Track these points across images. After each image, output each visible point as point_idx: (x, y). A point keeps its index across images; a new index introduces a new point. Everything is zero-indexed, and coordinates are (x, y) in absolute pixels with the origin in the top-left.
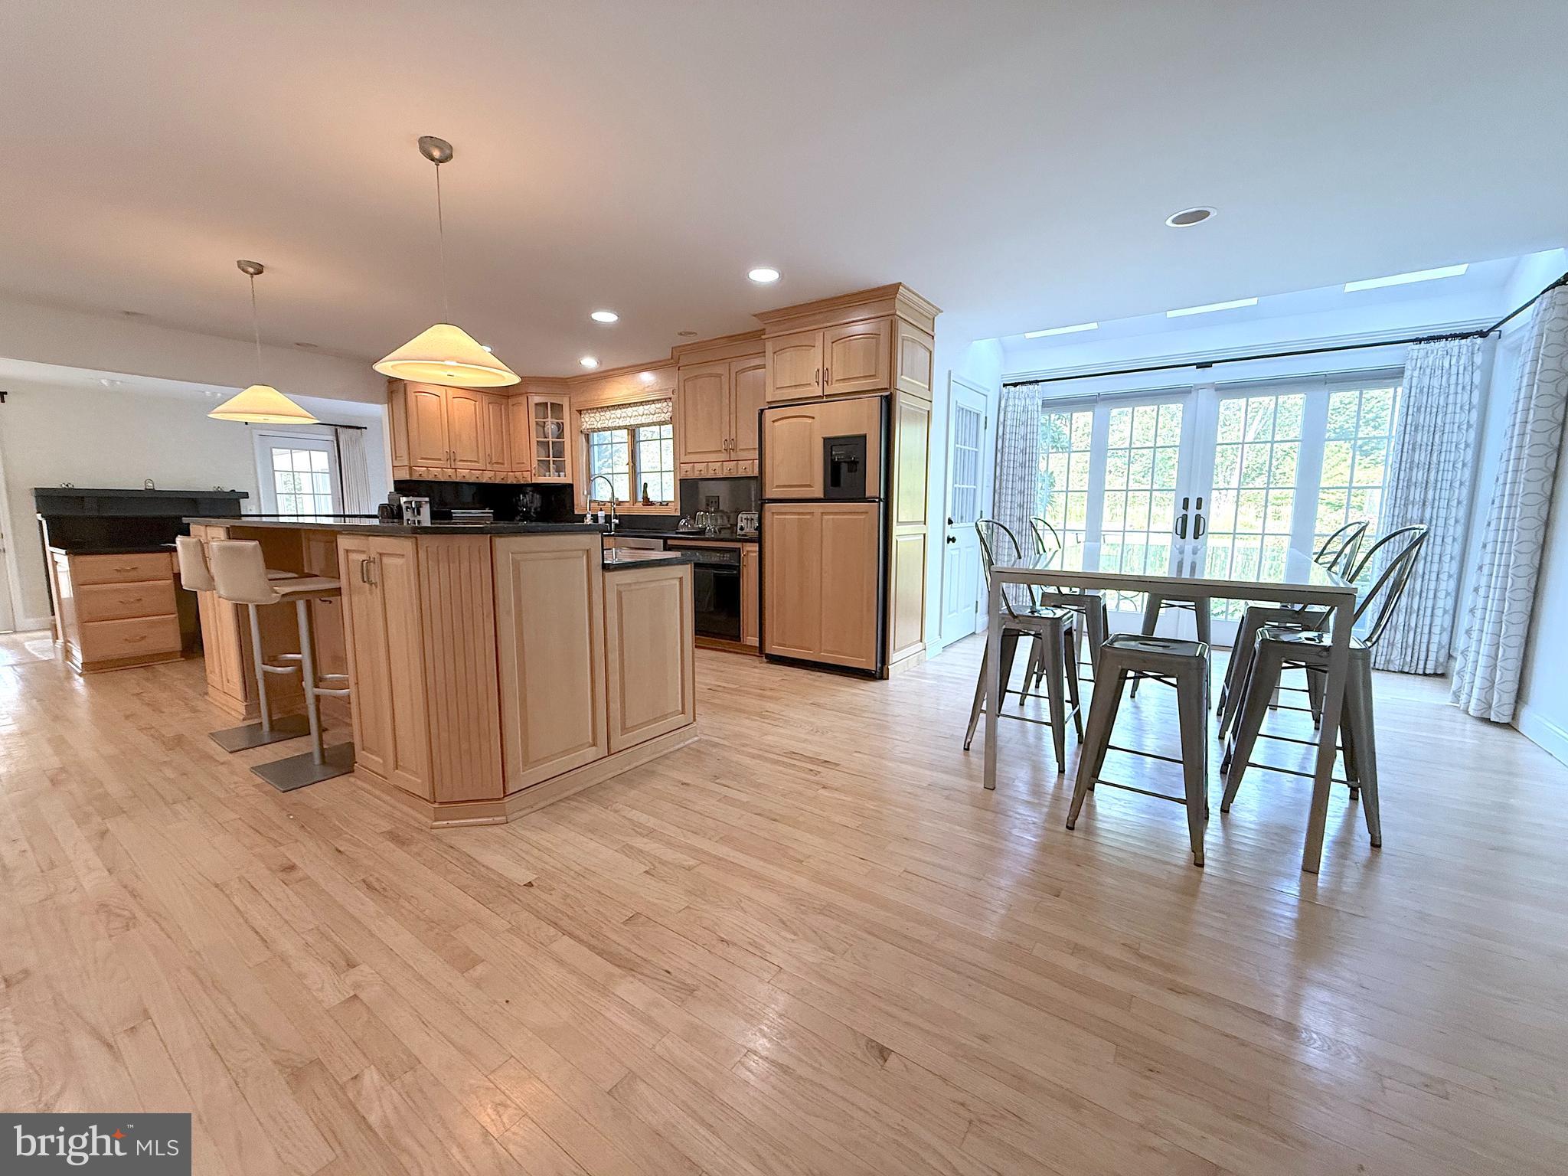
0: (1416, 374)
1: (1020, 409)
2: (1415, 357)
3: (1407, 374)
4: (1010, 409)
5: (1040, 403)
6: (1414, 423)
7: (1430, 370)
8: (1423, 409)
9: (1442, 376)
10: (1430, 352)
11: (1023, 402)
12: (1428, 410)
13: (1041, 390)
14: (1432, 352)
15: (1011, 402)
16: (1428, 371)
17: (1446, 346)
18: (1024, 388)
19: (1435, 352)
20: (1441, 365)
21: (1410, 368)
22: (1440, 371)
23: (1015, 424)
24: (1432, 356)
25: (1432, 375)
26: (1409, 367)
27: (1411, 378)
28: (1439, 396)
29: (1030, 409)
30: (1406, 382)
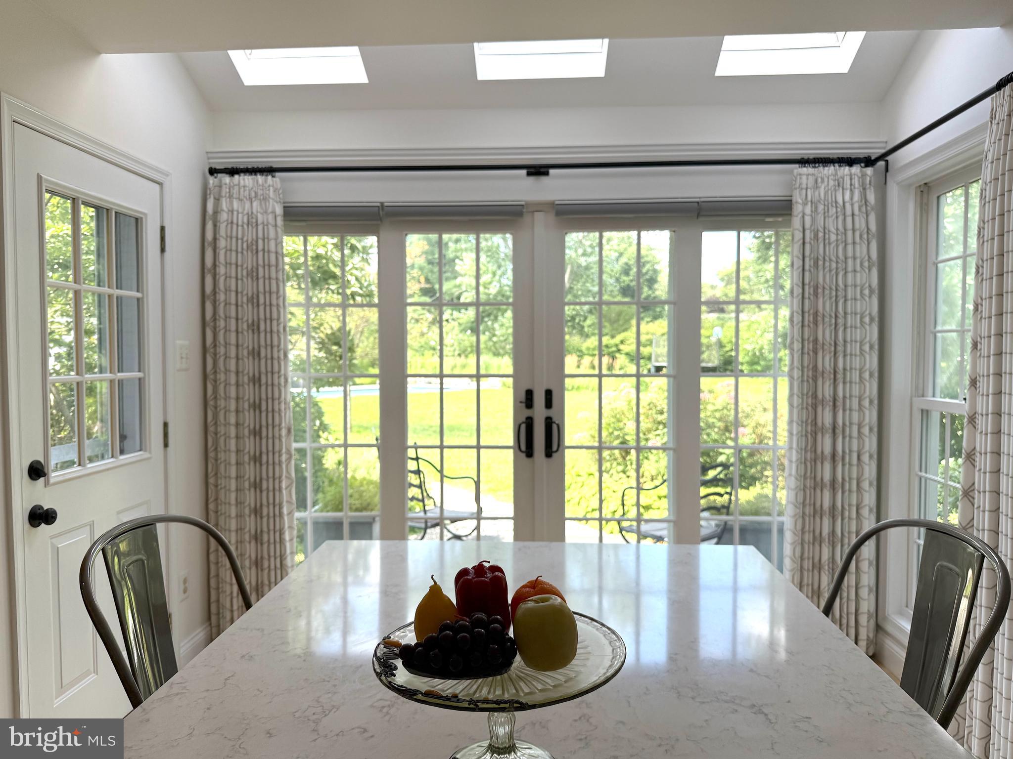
0: (808, 210)
1: (242, 219)
2: (804, 186)
3: (798, 209)
4: (224, 216)
5: (279, 210)
6: (812, 284)
7: (822, 207)
8: (821, 263)
9: (837, 217)
10: (819, 180)
11: (248, 205)
12: (827, 264)
13: (279, 186)
14: (823, 181)
15: (224, 204)
16: (821, 208)
17: (836, 174)
18: (246, 180)
19: (826, 180)
20: (834, 199)
21: (800, 201)
22: (834, 210)
23: (234, 248)
24: (823, 187)
25: (826, 214)
26: (798, 198)
27: (803, 217)
28: (837, 246)
29: (260, 221)
30: (796, 222)
